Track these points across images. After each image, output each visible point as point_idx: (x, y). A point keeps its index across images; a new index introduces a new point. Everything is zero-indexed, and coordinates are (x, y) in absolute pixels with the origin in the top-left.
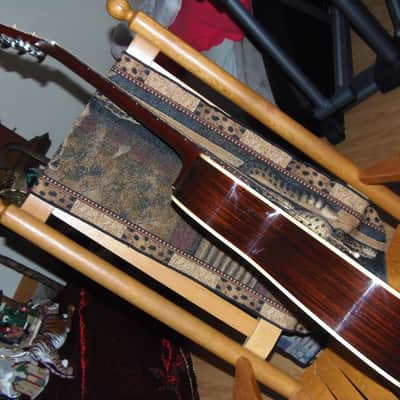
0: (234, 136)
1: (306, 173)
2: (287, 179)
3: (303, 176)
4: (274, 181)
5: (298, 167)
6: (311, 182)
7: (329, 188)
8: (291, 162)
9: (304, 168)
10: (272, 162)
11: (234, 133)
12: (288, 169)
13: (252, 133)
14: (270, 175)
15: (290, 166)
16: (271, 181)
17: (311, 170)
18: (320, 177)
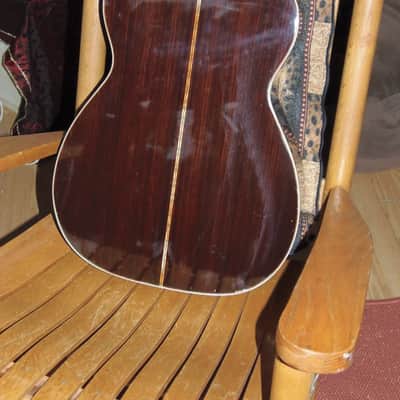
0: (317, 12)
1: (314, 120)
2: (298, 100)
3: (309, 118)
4: (289, 85)
5: (316, 108)
6: (308, 132)
7: (310, 156)
8: (317, 96)
9: (319, 115)
10: (308, 73)
11: (320, 10)
12: (310, 96)
13: (329, 32)
14: (293, 78)
15: (313, 98)
16: (287, 82)
17: (320, 125)
18: (317, 140)
